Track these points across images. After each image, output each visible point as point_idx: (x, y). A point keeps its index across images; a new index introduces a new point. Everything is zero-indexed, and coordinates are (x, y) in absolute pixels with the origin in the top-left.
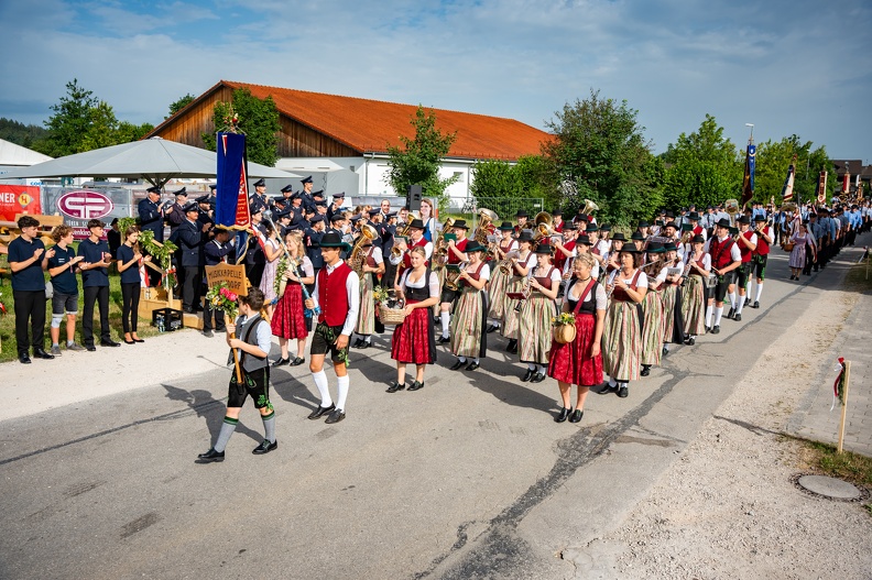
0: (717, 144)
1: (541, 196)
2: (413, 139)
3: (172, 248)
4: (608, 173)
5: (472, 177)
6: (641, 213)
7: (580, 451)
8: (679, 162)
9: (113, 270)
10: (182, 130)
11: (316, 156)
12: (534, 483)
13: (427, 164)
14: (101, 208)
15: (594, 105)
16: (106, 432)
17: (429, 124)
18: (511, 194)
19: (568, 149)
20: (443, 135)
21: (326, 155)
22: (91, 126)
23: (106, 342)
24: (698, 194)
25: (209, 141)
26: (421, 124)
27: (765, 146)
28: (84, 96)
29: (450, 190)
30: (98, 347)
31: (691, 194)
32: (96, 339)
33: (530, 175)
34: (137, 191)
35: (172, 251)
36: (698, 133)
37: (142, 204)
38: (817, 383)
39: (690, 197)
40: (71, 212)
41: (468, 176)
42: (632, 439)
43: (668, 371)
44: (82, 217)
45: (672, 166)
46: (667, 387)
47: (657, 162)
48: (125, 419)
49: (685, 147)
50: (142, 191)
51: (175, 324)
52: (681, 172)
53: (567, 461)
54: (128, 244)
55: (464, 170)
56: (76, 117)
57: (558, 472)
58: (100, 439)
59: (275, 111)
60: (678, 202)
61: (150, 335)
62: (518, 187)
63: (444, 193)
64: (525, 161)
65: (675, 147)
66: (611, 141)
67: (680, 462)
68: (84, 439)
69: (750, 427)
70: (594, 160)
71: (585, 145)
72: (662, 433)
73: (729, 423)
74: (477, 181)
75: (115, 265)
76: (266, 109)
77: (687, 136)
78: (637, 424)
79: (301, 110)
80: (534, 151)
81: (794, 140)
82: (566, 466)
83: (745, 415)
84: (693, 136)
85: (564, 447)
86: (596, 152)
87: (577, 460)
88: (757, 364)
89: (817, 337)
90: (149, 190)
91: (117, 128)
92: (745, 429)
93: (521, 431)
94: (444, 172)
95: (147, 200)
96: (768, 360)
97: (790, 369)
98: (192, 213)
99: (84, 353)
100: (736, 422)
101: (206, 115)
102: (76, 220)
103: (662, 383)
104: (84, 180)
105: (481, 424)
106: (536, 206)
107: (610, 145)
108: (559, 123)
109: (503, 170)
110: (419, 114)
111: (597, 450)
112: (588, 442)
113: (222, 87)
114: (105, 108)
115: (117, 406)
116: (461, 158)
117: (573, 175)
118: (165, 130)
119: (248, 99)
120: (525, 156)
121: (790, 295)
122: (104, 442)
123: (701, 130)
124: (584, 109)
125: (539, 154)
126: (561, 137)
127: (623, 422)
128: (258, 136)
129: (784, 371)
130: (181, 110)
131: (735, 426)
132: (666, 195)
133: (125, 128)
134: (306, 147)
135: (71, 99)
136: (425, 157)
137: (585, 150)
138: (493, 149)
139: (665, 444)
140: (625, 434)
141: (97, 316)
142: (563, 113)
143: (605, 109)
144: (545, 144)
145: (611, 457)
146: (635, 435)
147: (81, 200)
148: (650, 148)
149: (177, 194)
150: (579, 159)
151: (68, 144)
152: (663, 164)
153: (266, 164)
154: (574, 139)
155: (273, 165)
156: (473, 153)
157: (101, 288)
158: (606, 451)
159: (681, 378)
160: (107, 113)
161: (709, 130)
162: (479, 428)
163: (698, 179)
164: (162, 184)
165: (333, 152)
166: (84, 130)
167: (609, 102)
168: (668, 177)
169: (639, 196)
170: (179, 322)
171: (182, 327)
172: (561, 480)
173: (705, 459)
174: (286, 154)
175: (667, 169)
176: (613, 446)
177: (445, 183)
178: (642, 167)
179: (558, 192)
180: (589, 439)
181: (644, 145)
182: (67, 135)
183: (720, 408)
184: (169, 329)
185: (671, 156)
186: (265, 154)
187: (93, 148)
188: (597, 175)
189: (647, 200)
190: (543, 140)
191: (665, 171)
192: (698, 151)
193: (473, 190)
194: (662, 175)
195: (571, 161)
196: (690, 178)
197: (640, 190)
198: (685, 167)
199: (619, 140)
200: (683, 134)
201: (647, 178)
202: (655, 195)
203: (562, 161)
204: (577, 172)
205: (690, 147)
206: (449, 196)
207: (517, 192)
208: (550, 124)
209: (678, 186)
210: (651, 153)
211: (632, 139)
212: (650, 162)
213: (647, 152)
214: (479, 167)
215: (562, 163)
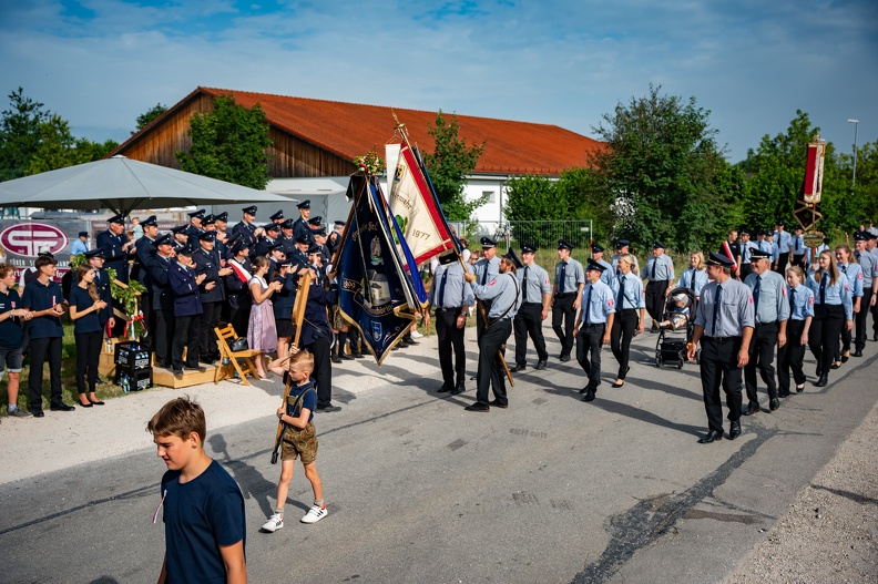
1: (589, 218)
2: (431, 152)
3: (139, 289)
4: (672, 187)
5: (505, 197)
6: (714, 234)
7: (639, 529)
8: (761, 172)
9: (66, 319)
10: (152, 148)
11: (314, 176)
12: (581, 570)
13: (450, 182)
14: (54, 243)
15: (653, 103)
16: (54, 516)
17: (453, 132)
18: (552, 216)
19: (621, 159)
20: (468, 147)
21: (327, 174)
22: (41, 145)
23: (57, 405)
24: (787, 209)
25: (185, 161)
26: (441, 134)
28: (32, 107)
29: (476, 214)
30: (47, 412)
31: (778, 209)
32: (45, 402)
33: (576, 193)
34: (98, 222)
35: (138, 293)
36: (786, 133)
37: (103, 238)
39: (777, 213)
40: (16, 249)
41: (500, 195)
42: (705, 515)
43: (750, 429)
44: (30, 254)
45: (753, 176)
46: (750, 449)
47: (734, 173)
48: (78, 499)
49: (769, 152)
50: (102, 222)
51: (143, 383)
52: (764, 183)
53: (622, 542)
54: (83, 285)
55: (495, 188)
56: (23, 133)
57: (612, 556)
58: (46, 524)
59: (265, 122)
60: (762, 220)
61: (112, 395)
62: (561, 208)
63: (471, 217)
64: (570, 176)
65: (756, 153)
66: (675, 147)
67: (768, 543)
68: (26, 525)
69: (860, 499)
70: (655, 171)
71: (642, 154)
72: (743, 506)
73: (830, 494)
74: (511, 202)
75: (68, 313)
76: (253, 120)
77: (771, 138)
78: (711, 495)
79: (296, 121)
80: (580, 163)
82: (621, 547)
83: (851, 484)
84: (779, 138)
85: (619, 524)
86: (656, 161)
87: (635, 540)
88: (868, 419)
90: (111, 221)
91: (74, 146)
92: (852, 502)
93: (565, 505)
94: (471, 192)
95: (108, 233)
98: (165, 246)
99: (31, 420)
100: (840, 493)
101: (181, 129)
102: (22, 258)
103: (741, 444)
104: (31, 211)
105: (515, 497)
106: (583, 229)
107: (673, 153)
108: (610, 128)
109: (542, 187)
110: (438, 123)
111: (661, 528)
112: (650, 518)
113: (199, 95)
114: (58, 122)
115: (68, 483)
116: (490, 173)
117: (629, 191)
118: (131, 148)
119: (231, 108)
120: (570, 169)
122: (51, 528)
123: (790, 129)
124: (641, 109)
125: (586, 167)
126: (614, 144)
127: (693, 492)
128: (244, 154)
130: (151, 124)
131: (840, 498)
132: (746, 212)
133: (82, 146)
134: (302, 165)
135: (16, 112)
136: (446, 174)
137: (642, 160)
138: (531, 163)
139: (747, 520)
140: (695, 508)
141: (47, 374)
142: (615, 115)
143: (668, 110)
144: (593, 154)
145: (678, 537)
146: (708, 509)
147: (29, 234)
148: (725, 155)
149: (143, 224)
150: (634, 174)
151: (12, 167)
152: (742, 174)
153: (255, 187)
154: (628, 147)
155: (263, 188)
156: (506, 168)
157: (53, 339)
158: (672, 530)
159: (767, 437)
160: (61, 129)
161: (801, 130)
162: (512, 503)
163: (787, 190)
164: (126, 213)
165: (335, 171)
166: (33, 150)
167: (673, 99)
168: (748, 190)
169: (712, 215)
170: (148, 381)
171: (151, 385)
172: (616, 566)
173: (800, 540)
174: (279, 173)
175: (747, 181)
176: (680, 523)
177: (471, 205)
178: (714, 178)
179: (610, 212)
180: (651, 514)
181: (717, 152)
182: (11, 156)
183: (819, 474)
184: (134, 388)
185: (751, 165)
186: (253, 174)
187: (42, 171)
188: (659, 189)
189: (722, 218)
190: (590, 150)
191: (745, 182)
192: (786, 157)
193: (507, 212)
194: (741, 188)
195: (626, 174)
196: (776, 189)
197: (712, 207)
198: (769, 177)
199: (685, 146)
200: (767, 136)
201: (721, 192)
202: (731, 213)
203: (614, 174)
204: (633, 187)
205: (776, 151)
206: (477, 221)
207: (561, 214)
208: (599, 129)
209: (761, 200)
210: (727, 161)
211: (701, 145)
212: (725, 172)
213: (722, 160)
214: (514, 184)
215: (615, 177)
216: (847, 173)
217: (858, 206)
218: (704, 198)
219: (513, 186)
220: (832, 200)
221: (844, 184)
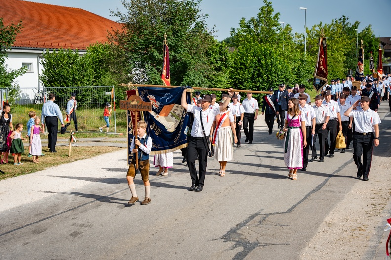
0: (274, 28)
1: (112, 84)
5: (42, 67)
8: (241, 47)
18: (82, 83)
19: (135, 37)
24: (259, 75)
27: (317, 28)
29: (18, 82)
31: (253, 75)
33: (101, 64)
36: (256, 17)
38: (374, 244)
39: (252, 78)
41: (37, 66)
43: (239, 243)
45: (235, 50)
47: (221, 48)
49: (245, 31)
52: (243, 55)
55: (33, 60)
60: (242, 83)
62: (89, 76)
63: (13, 84)
64: (95, 50)
65: (237, 31)
66: (177, 28)
71: (152, 33)
74: (47, 72)
77: (246, 21)
80: (102, 40)
81: (343, 22)
84: (252, 20)
88: (320, 230)
89: (372, 201)
94: (11, 63)
96: (329, 225)
97: (349, 233)
103: (233, 256)
106: (107, 93)
107: (175, 33)
108: (126, 12)
109: (73, 60)
116: (26, 49)
117: (142, 62)
120: (94, 45)
121: (346, 164)
123: (259, 15)
125: (108, 43)
126: (129, 25)
129: (344, 235)
132: (230, 78)
137: (152, 38)
138: (62, 39)
148: (213, 34)
150: (147, 46)
152: (227, 49)
154: (140, 27)
156: (41, 43)
159: (251, 249)
161: (267, 15)
163: (259, 61)
168: (231, 61)
169: (206, 80)
175: (231, 54)
177: (12, 74)
178: (207, 52)
181: (208, 32)
185: (233, 42)
189: (213, 82)
190: (110, 29)
191: (229, 55)
192: (258, 35)
193: (43, 80)
194: (226, 59)
195: (139, 49)
196: (252, 60)
197: (206, 74)
198: (247, 51)
199: (183, 27)
200: (244, 19)
201: (212, 63)
202: (220, 78)
203: (130, 49)
204: (145, 59)
205: (250, 31)
206: (18, 88)
207: (89, 81)
208: (116, 13)
209: (241, 68)
210: (215, 39)
211: (196, 26)
212: (214, 47)
213: (212, 38)
214: (49, 57)
215: (131, 51)
216: (300, 47)
217: (309, 72)
218: (199, 67)
219: (48, 58)
220: (290, 67)
221: (298, 56)
